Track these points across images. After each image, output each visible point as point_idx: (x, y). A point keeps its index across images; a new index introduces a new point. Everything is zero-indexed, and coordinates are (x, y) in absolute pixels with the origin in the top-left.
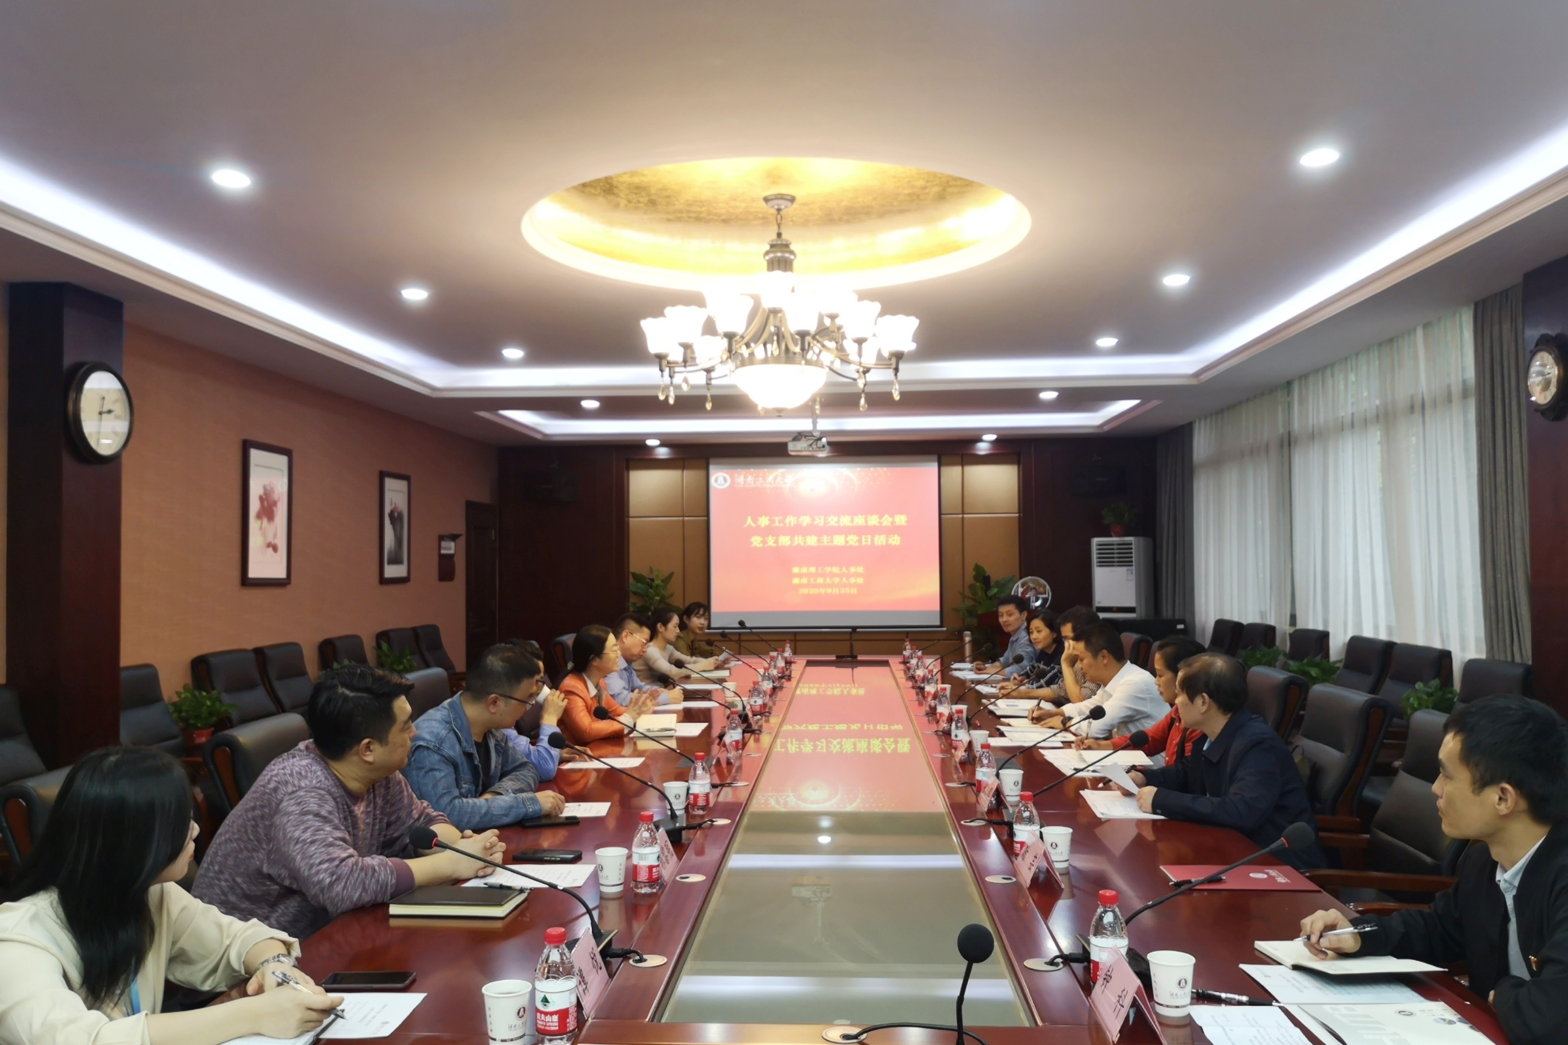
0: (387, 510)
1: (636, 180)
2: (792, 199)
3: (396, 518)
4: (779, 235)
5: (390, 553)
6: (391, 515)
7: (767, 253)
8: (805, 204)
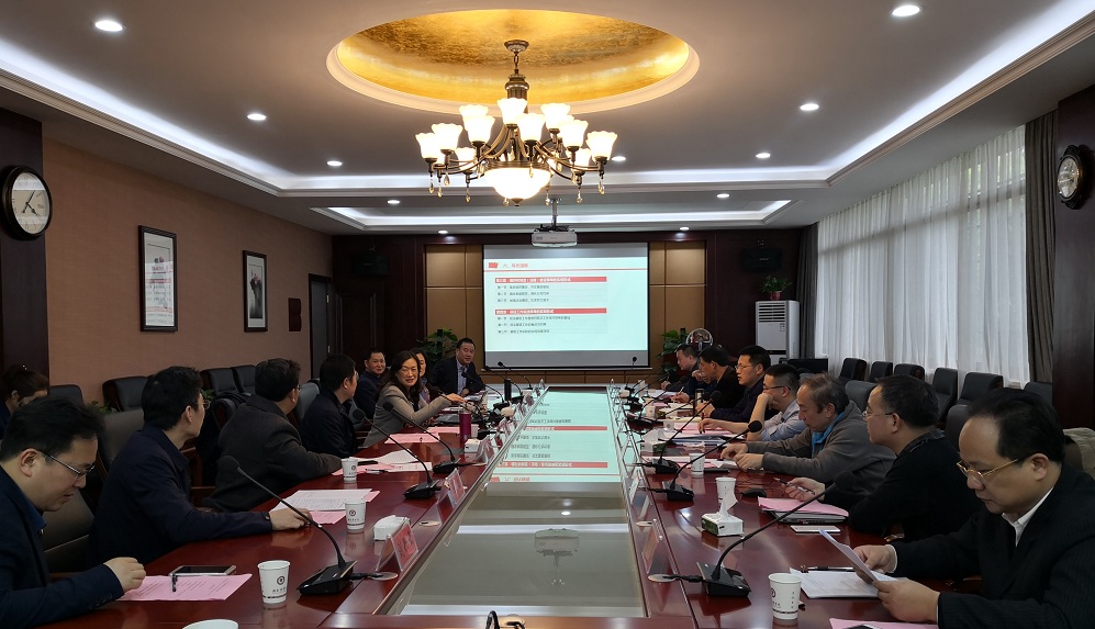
0: (249, 280)
1: (409, 29)
2: (526, 45)
3: (256, 285)
4: (517, 71)
5: (252, 310)
6: (252, 282)
7: (507, 85)
8: (536, 49)
